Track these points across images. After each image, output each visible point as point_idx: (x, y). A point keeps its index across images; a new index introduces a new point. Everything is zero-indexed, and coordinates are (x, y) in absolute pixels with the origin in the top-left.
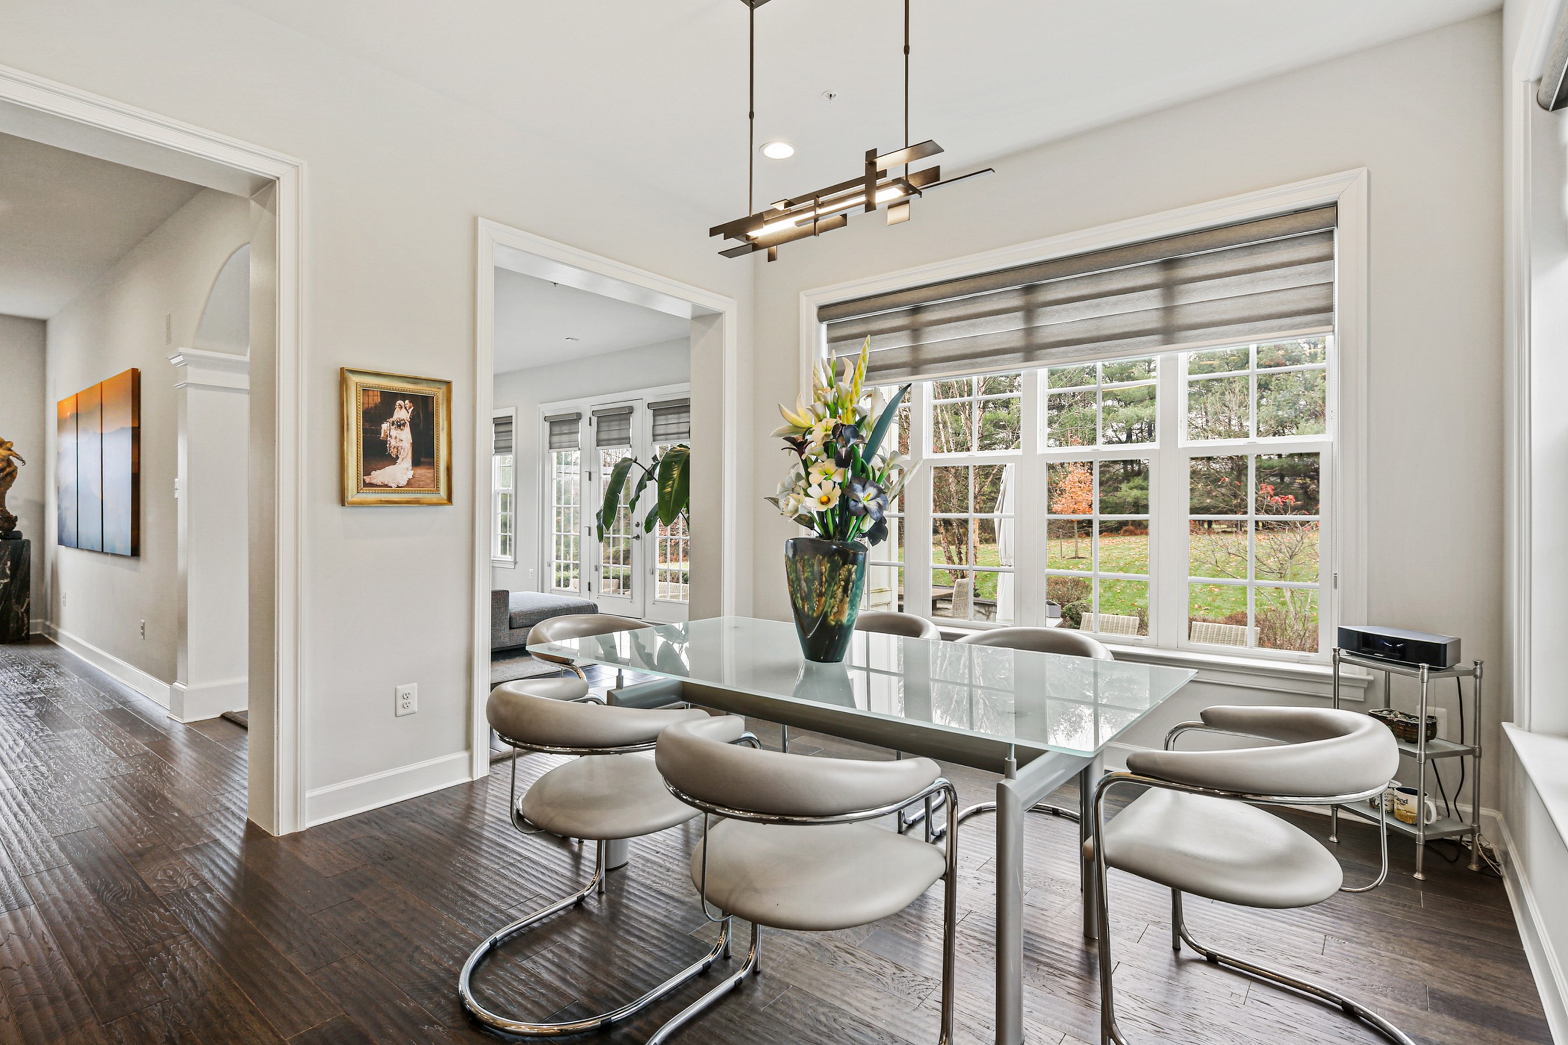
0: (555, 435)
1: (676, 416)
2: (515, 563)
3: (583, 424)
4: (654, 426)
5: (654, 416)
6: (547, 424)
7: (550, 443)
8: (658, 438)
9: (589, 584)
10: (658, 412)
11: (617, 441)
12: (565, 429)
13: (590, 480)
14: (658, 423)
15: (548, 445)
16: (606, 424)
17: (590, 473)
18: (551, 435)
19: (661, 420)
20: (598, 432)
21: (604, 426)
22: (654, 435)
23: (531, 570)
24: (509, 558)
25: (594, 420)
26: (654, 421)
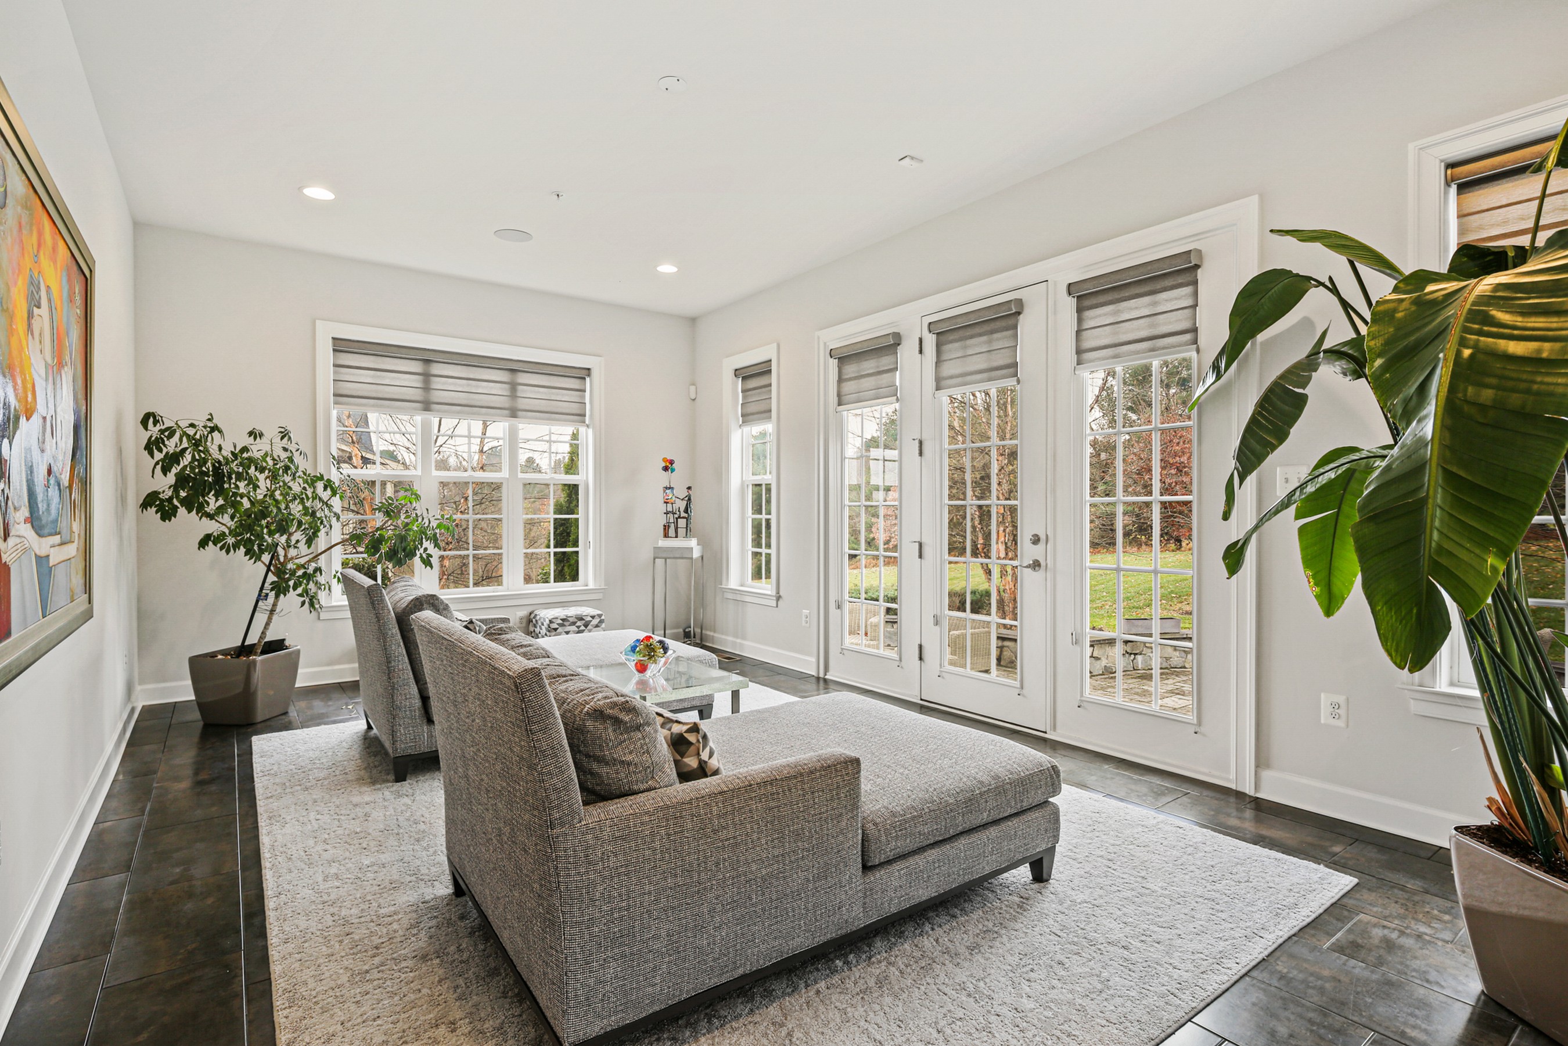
0: (850, 379)
1: (1146, 299)
2: (779, 598)
3: (907, 352)
4: (1078, 333)
5: (1080, 310)
6: (833, 363)
7: (839, 395)
8: (1087, 356)
9: (920, 647)
10: (1087, 303)
11: (985, 375)
12: (869, 365)
13: (921, 454)
14: (1086, 326)
15: (836, 399)
16: (957, 345)
17: (921, 443)
18: (840, 380)
19: (1098, 316)
20: (939, 362)
21: (952, 350)
22: (1079, 352)
23: (806, 612)
24: (766, 587)
25: (930, 341)
26: (1080, 320)
